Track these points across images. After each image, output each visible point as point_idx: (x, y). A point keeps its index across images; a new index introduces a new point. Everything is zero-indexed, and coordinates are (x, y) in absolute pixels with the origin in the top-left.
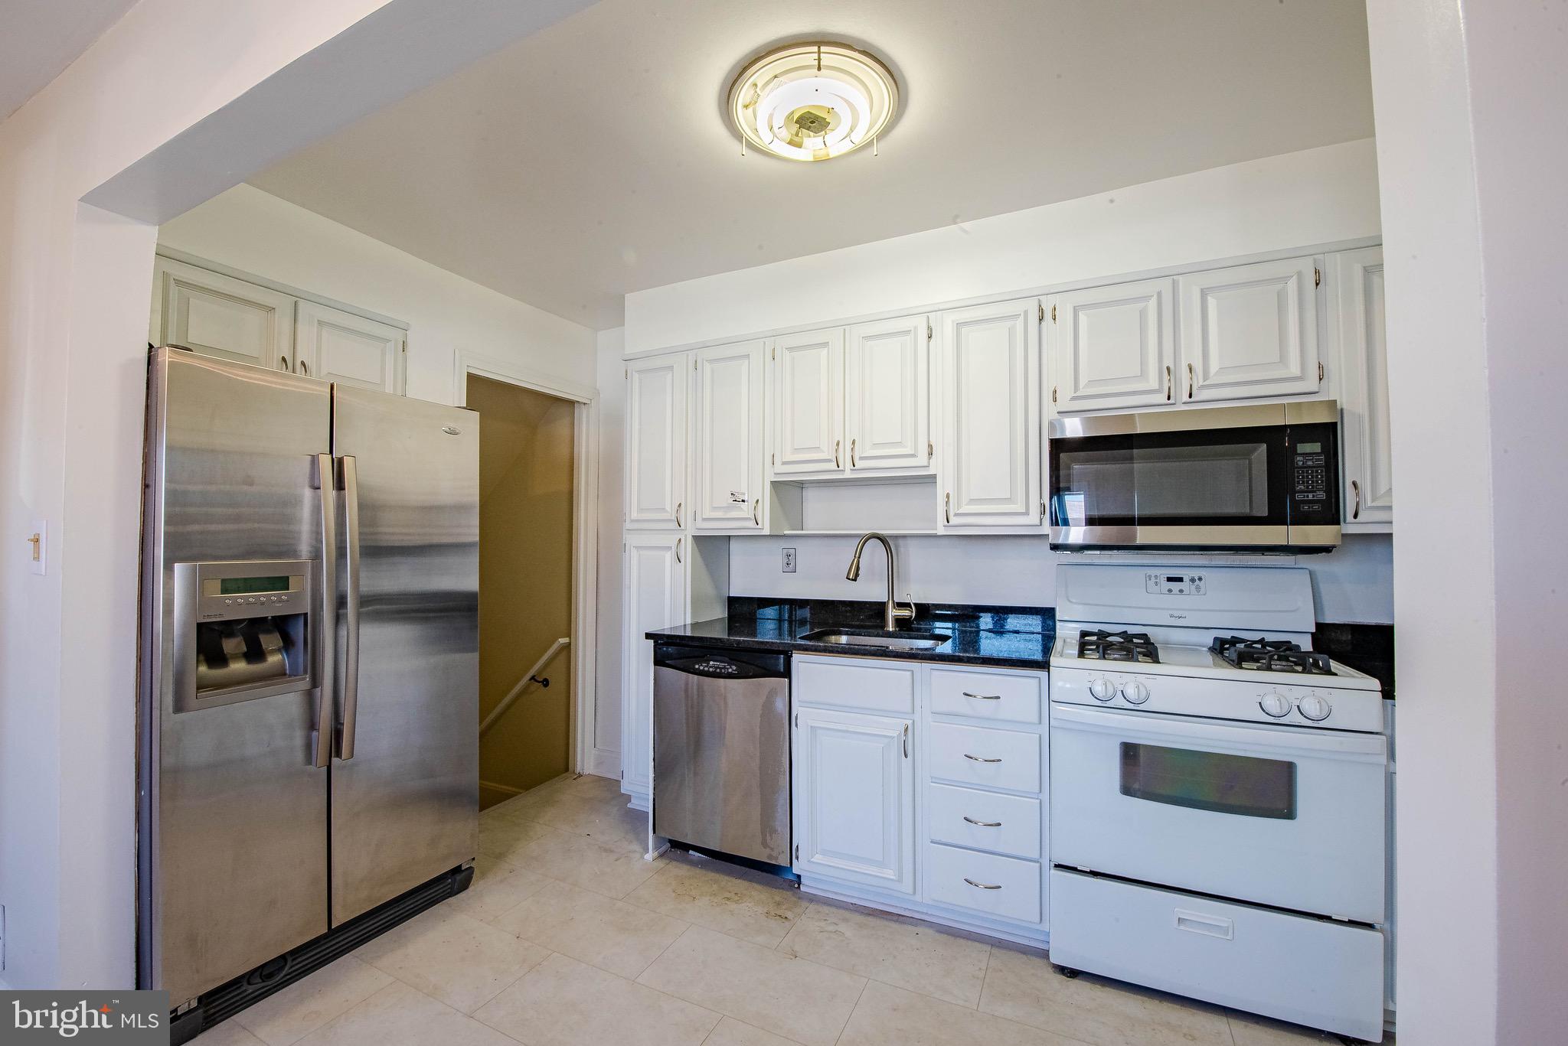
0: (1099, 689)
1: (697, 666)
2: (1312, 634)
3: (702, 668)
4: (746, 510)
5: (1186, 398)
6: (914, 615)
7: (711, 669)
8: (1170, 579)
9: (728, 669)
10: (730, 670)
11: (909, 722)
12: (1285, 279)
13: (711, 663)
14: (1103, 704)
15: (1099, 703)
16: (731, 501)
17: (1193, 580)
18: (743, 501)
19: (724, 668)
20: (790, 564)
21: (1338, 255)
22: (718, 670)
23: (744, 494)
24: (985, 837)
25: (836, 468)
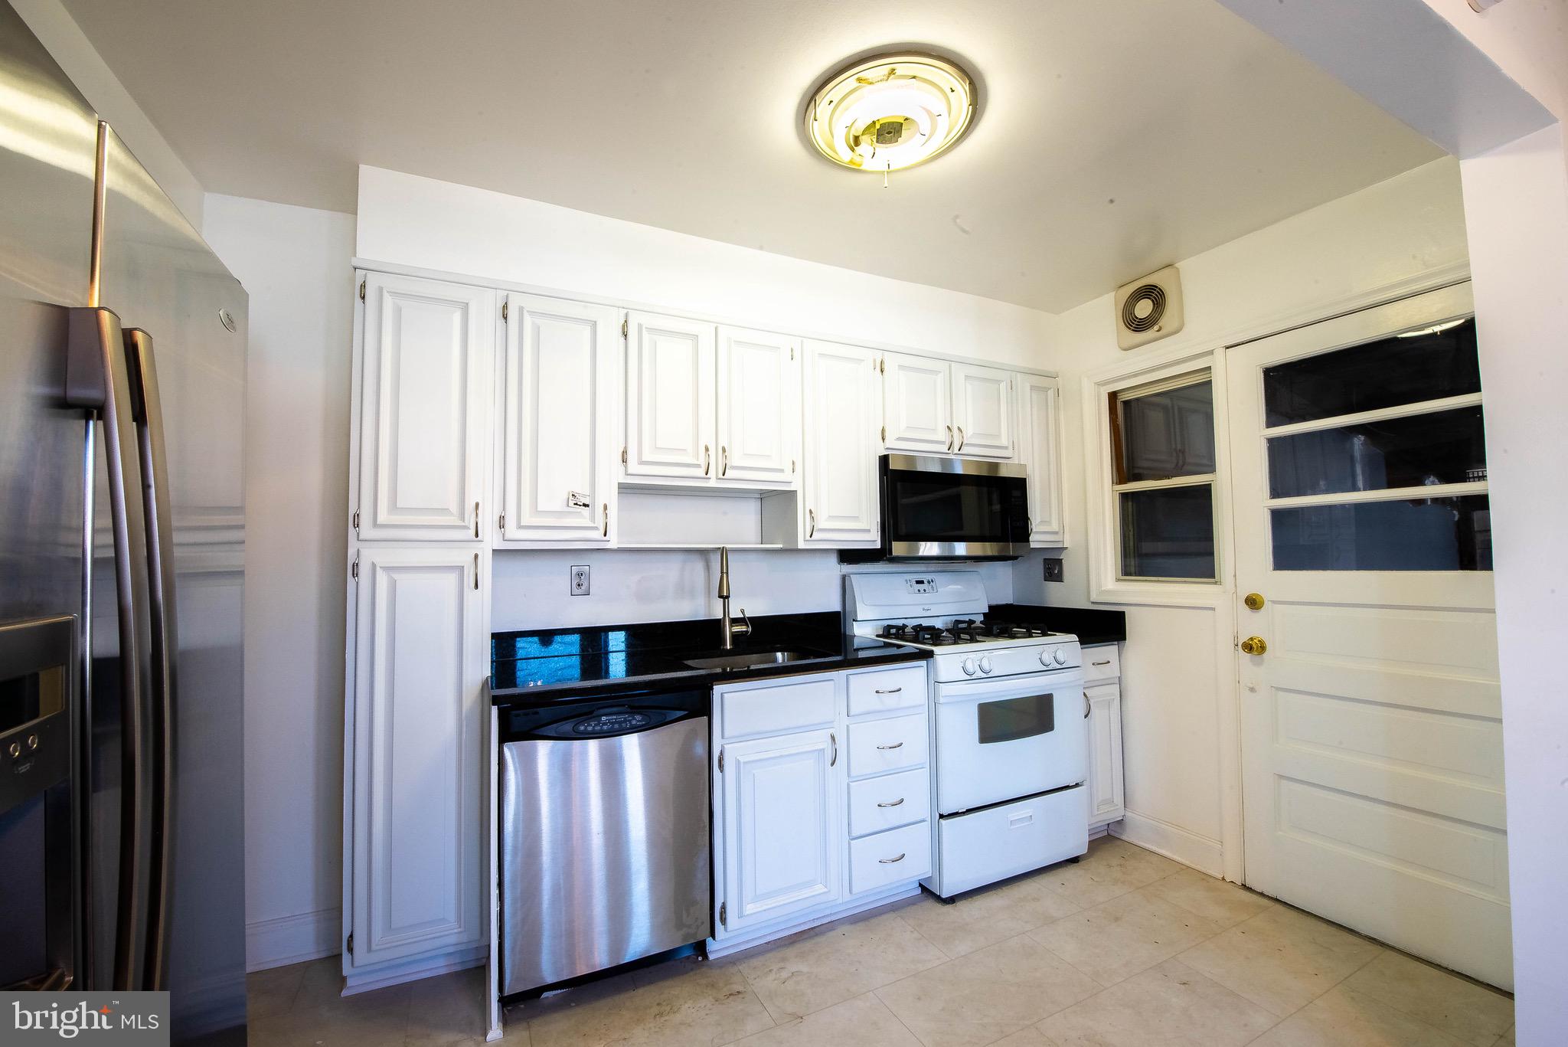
0: (970, 667)
1: (582, 728)
2: (983, 614)
3: (590, 728)
4: (583, 517)
5: (956, 451)
6: (750, 629)
7: (605, 727)
8: (918, 582)
9: (630, 721)
10: (634, 722)
11: (831, 731)
12: (998, 382)
13: (604, 718)
14: (970, 677)
15: (968, 677)
16: (571, 503)
17: (929, 582)
18: (585, 505)
19: (625, 721)
20: (581, 585)
21: (1019, 375)
22: (616, 726)
23: (584, 496)
24: (894, 816)
25: (704, 475)
